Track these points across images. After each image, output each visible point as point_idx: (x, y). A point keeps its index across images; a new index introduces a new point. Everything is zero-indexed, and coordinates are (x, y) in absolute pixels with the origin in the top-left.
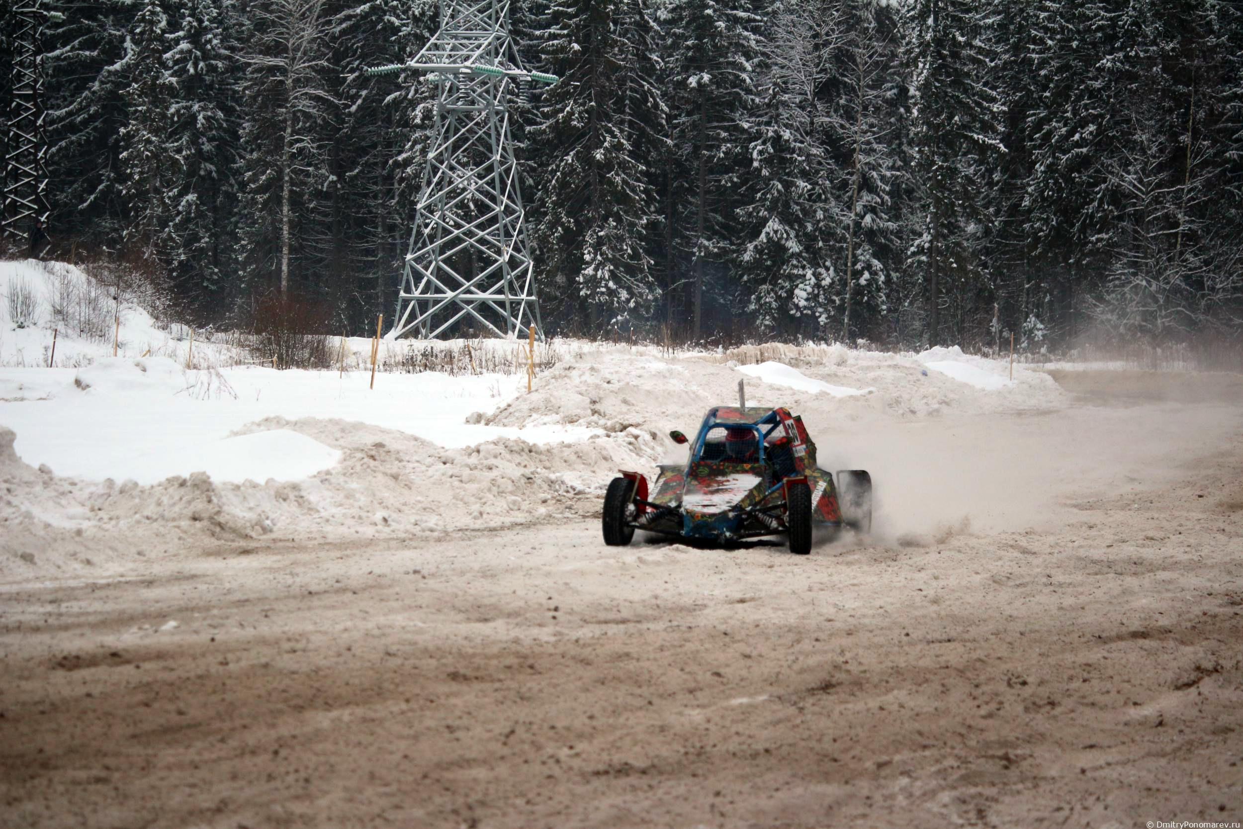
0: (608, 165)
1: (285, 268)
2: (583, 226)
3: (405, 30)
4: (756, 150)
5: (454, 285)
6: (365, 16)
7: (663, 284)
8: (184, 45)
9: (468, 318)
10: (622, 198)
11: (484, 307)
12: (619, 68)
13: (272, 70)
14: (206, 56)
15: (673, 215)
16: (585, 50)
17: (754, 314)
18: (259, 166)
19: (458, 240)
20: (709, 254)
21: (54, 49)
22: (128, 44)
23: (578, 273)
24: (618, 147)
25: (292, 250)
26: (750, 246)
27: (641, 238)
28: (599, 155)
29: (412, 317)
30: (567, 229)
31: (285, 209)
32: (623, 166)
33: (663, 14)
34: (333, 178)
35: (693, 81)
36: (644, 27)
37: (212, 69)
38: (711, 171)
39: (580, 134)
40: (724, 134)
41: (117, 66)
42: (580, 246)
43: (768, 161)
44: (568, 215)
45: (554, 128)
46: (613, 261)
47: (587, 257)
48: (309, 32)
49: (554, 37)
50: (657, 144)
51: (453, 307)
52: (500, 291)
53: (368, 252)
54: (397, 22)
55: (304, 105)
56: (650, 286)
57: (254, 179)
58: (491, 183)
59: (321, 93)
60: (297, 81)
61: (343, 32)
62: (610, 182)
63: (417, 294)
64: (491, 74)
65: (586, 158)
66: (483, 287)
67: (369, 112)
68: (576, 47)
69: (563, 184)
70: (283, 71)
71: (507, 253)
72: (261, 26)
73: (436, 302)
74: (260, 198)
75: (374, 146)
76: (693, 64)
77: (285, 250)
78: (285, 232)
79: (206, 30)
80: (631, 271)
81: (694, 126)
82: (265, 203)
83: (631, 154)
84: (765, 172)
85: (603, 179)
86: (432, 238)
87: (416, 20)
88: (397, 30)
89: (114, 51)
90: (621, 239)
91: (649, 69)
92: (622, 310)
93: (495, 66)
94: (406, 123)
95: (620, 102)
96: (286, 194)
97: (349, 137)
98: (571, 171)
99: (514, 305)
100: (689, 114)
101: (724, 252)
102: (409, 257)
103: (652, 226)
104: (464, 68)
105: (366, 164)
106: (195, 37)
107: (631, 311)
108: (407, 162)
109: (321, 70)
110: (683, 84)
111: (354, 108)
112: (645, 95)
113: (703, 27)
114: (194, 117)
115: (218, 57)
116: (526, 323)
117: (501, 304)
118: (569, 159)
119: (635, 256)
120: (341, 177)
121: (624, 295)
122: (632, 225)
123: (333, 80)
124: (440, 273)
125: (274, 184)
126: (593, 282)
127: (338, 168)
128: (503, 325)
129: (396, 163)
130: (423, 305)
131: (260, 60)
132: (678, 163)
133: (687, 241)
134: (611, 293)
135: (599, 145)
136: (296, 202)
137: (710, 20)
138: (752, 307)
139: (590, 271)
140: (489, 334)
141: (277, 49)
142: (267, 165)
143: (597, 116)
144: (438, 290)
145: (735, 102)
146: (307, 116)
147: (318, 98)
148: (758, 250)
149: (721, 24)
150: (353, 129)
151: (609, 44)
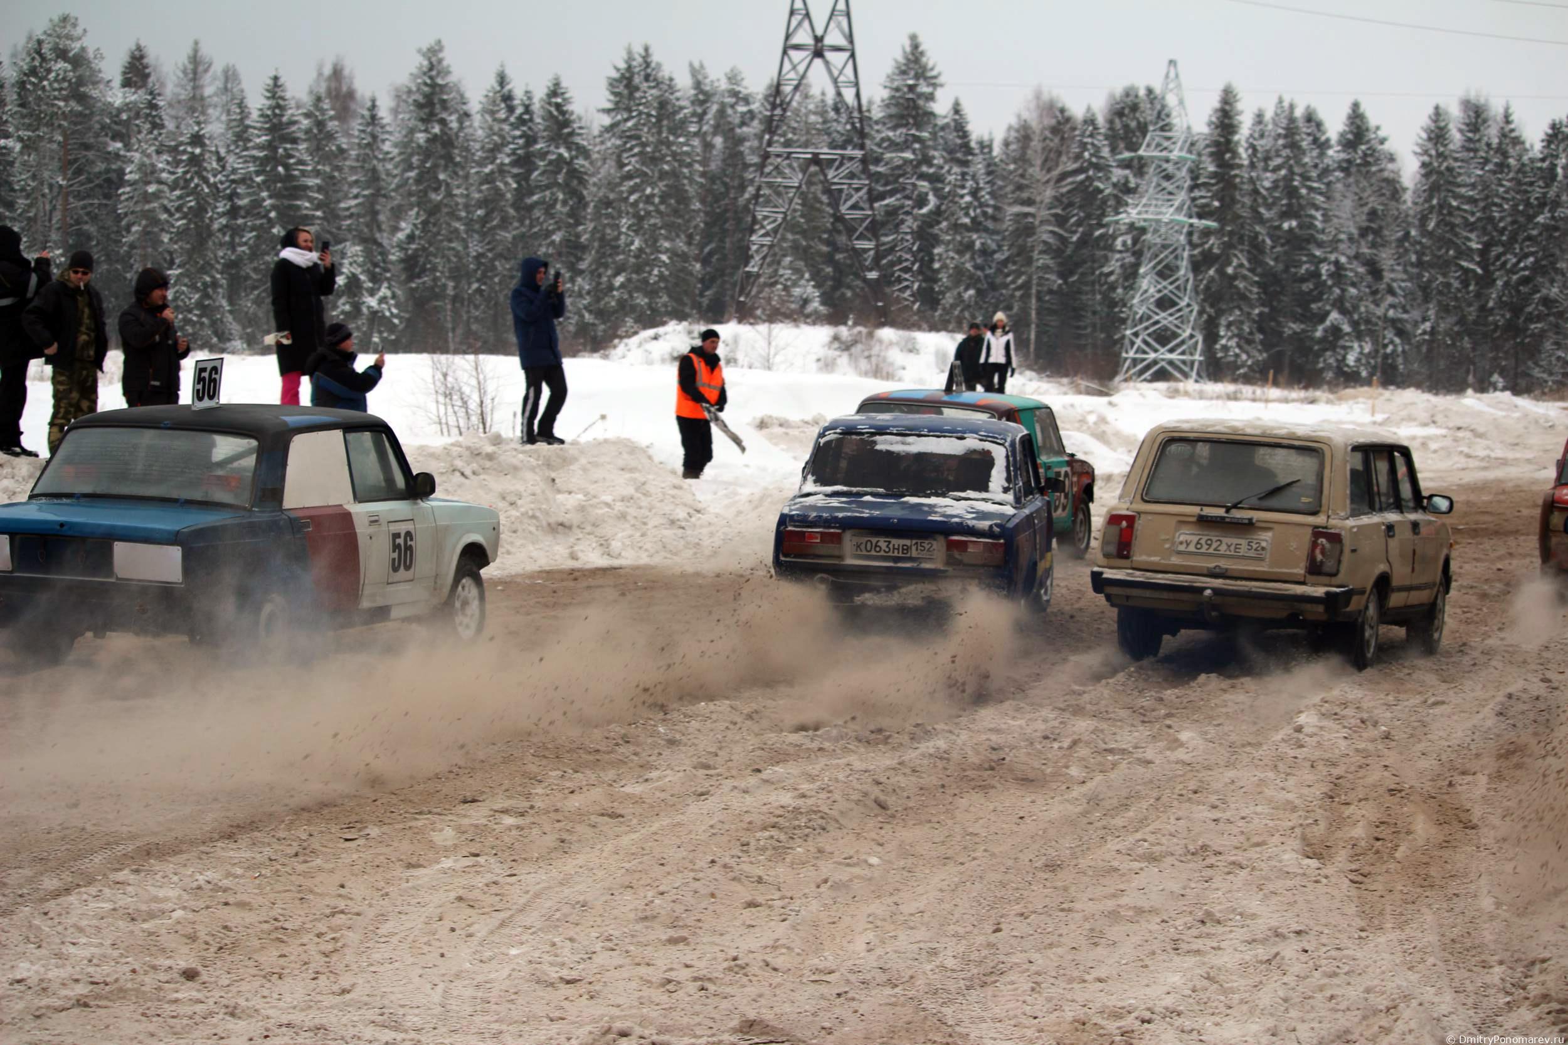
0: (1234, 277)
1: (1033, 336)
2: (1220, 313)
3: (1107, 192)
4: (1324, 269)
5: (1156, 351)
6: (1082, 182)
7: (1266, 351)
8: (968, 199)
9: (1162, 368)
10: (1243, 297)
11: (1171, 363)
12: (1241, 217)
13: (1026, 215)
14: (981, 205)
15: (1272, 308)
16: (1222, 206)
17: (1322, 370)
18: (1019, 274)
19: (1157, 322)
20: (1295, 333)
21: (883, 198)
22: (931, 197)
23: (1215, 342)
24: (1241, 265)
25: (1037, 326)
26: (1320, 328)
27: (1254, 321)
28: (1230, 270)
29: (1128, 369)
30: (1210, 316)
31: (1034, 301)
32: (1245, 278)
33: (1267, 184)
34: (1060, 281)
35: (1286, 226)
36: (1256, 192)
37: (985, 214)
38: (1295, 281)
39: (1217, 258)
40: (1304, 259)
41: (924, 210)
42: (1217, 326)
43: (1331, 275)
44: (1212, 306)
45: (1203, 253)
46: (1239, 336)
47: (1222, 333)
48: (1049, 193)
49: (1202, 197)
50: (1262, 263)
51: (1155, 362)
52: (1183, 353)
53: (1078, 328)
54: (1102, 186)
55: (1045, 237)
56: (1260, 351)
57: (1013, 282)
58: (1178, 288)
59: (1056, 229)
60: (1042, 222)
61: (1069, 192)
62: (1236, 287)
63: (1131, 354)
64: (1178, 223)
65: (1221, 272)
66: (1171, 351)
67: (1083, 242)
68: (1216, 204)
69: (1207, 288)
70: (1033, 215)
71: (1188, 332)
72: (1020, 188)
73: (1144, 360)
74: (1018, 294)
75: (1084, 262)
76: (1285, 215)
77: (1033, 326)
78: (1033, 314)
79: (982, 189)
80: (1249, 342)
81: (1286, 253)
82: (1022, 296)
83: (1250, 270)
84: (1330, 282)
85: (1231, 286)
86: (1141, 320)
87: (1115, 185)
88: (1101, 191)
89: (922, 201)
90: (1242, 322)
91: (1259, 219)
92: (1243, 365)
93: (1181, 218)
94: (1111, 248)
95: (1241, 238)
96: (1034, 291)
97: (1070, 257)
98: (1212, 280)
99: (1192, 363)
100: (1282, 245)
101: (1303, 331)
102: (1128, 332)
103: (1261, 314)
104: (1166, 218)
105: (1082, 274)
106: (974, 193)
107: (1250, 367)
108: (1111, 273)
109: (1055, 215)
110: (1279, 227)
111: (1075, 238)
112: (1257, 234)
113: (1292, 192)
114: (973, 243)
115: (988, 206)
116: (1198, 374)
117: (1184, 362)
118: (1211, 272)
119: (1251, 333)
120: (1066, 282)
121: (1244, 357)
122: (1249, 314)
123: (1061, 221)
124: (1145, 342)
125: (1026, 286)
126: (1225, 348)
127: (1063, 275)
128: (1186, 376)
129: (1101, 274)
130: (1135, 362)
131: (1017, 209)
132: (1274, 275)
133: (1279, 323)
134: (1237, 356)
135: (1229, 264)
136: (1039, 299)
137: (1296, 189)
138: (1321, 365)
139: (1223, 342)
140: (1177, 380)
141: (1029, 202)
142: (1023, 273)
143: (1227, 246)
144: (1145, 352)
145: (1311, 239)
146: (1045, 242)
147: (1051, 232)
148: (1325, 330)
149: (1304, 191)
150: (1074, 251)
151: (1234, 201)
